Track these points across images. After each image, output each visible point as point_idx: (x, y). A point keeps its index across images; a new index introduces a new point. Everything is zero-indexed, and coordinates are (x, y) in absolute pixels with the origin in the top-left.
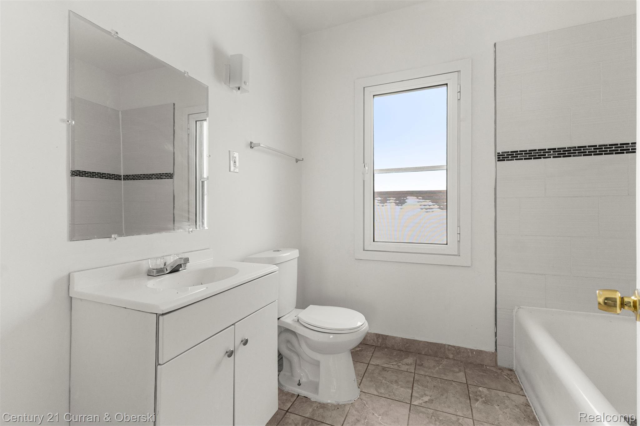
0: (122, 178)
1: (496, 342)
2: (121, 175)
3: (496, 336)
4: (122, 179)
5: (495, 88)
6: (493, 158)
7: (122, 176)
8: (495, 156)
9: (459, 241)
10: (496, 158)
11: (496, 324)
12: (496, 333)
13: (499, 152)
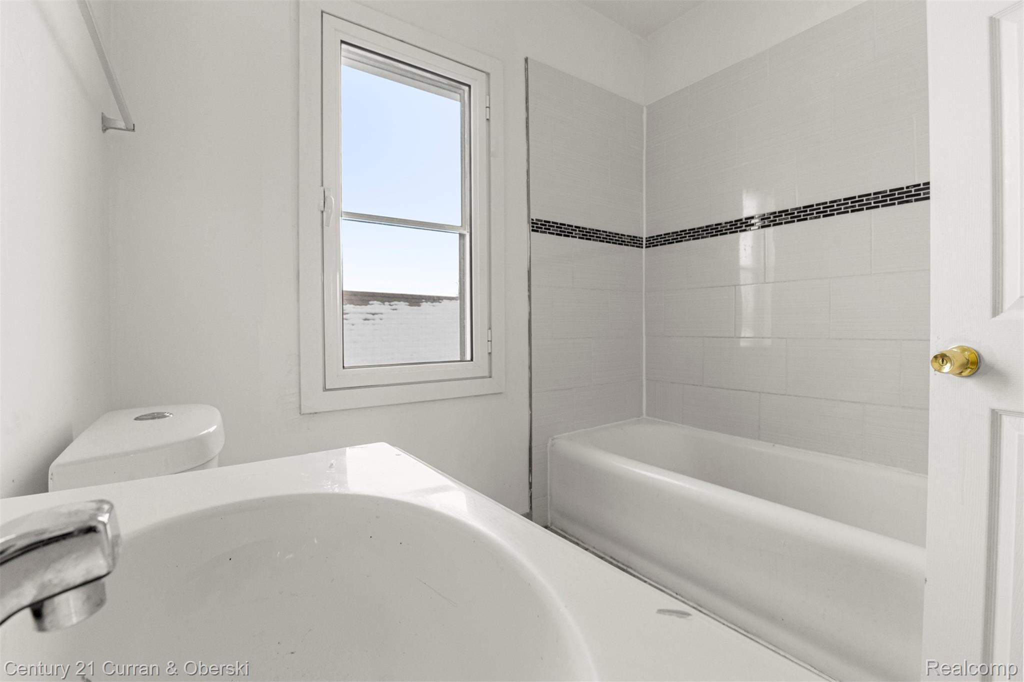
0: (644, 243)
1: (531, 497)
2: (642, 238)
3: (530, 488)
4: (644, 246)
5: (527, 123)
6: (526, 227)
7: (644, 240)
8: (528, 222)
9: (490, 354)
10: (530, 227)
11: (530, 471)
12: (530, 484)
13: (533, 218)
